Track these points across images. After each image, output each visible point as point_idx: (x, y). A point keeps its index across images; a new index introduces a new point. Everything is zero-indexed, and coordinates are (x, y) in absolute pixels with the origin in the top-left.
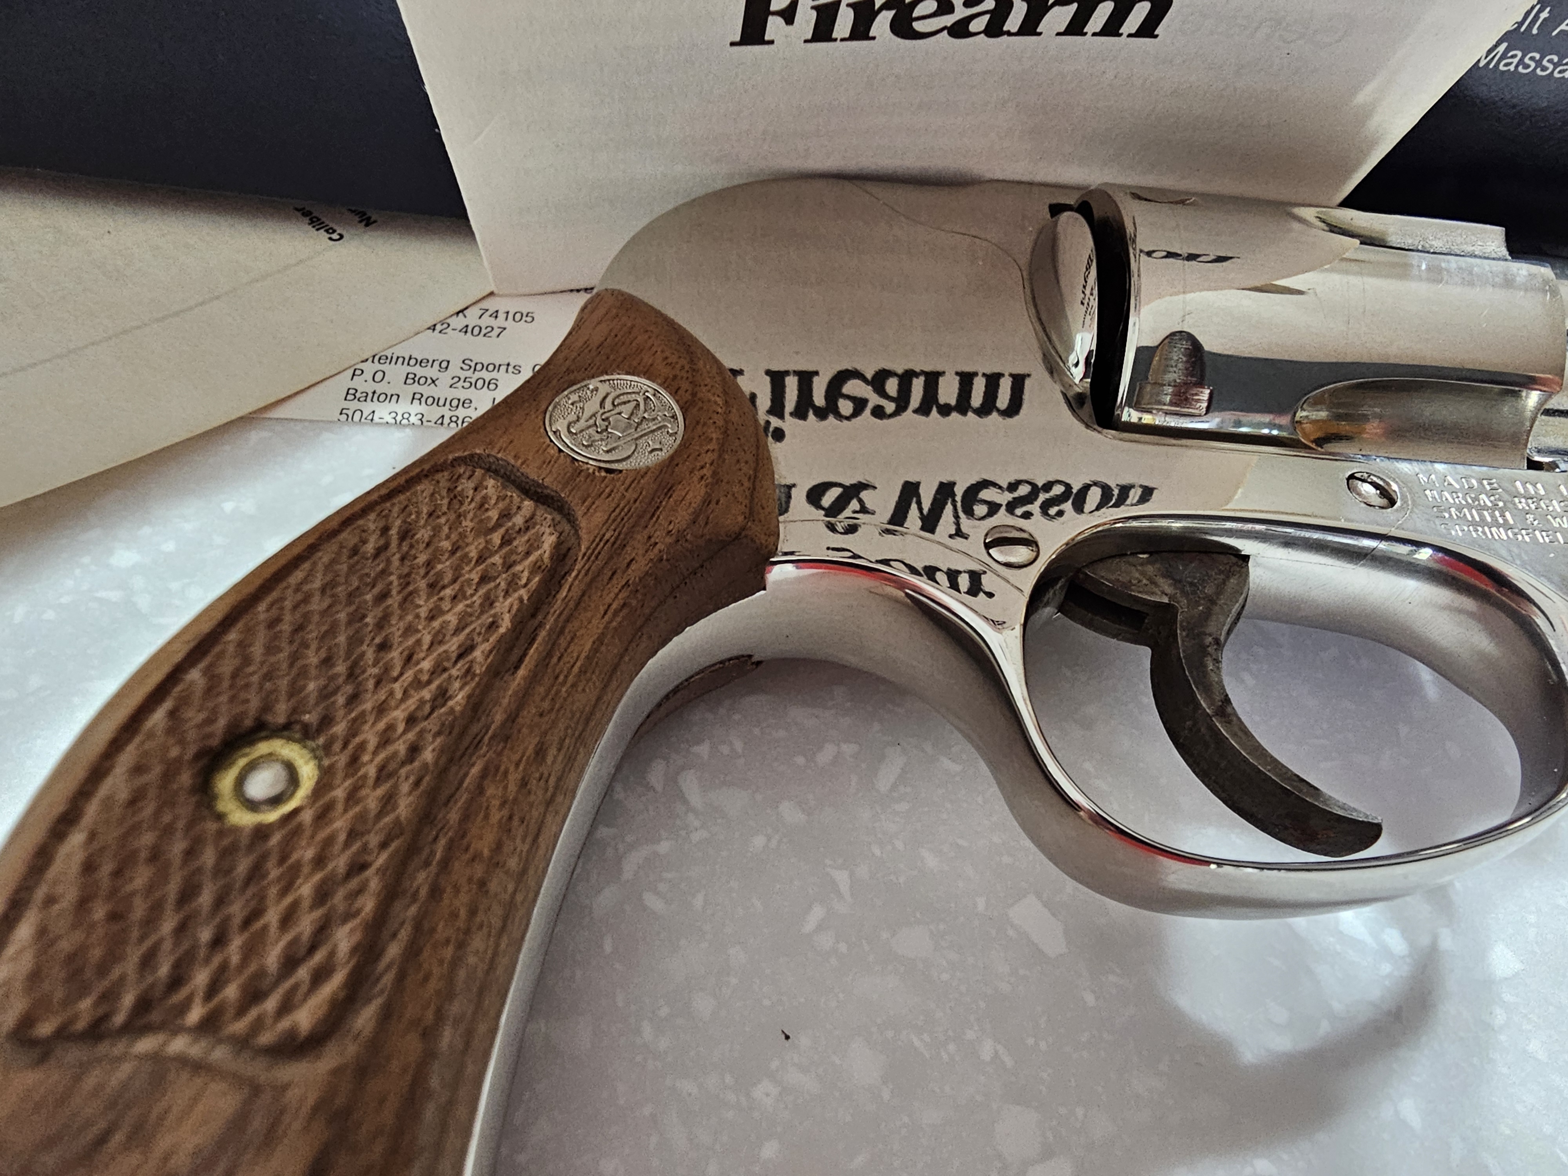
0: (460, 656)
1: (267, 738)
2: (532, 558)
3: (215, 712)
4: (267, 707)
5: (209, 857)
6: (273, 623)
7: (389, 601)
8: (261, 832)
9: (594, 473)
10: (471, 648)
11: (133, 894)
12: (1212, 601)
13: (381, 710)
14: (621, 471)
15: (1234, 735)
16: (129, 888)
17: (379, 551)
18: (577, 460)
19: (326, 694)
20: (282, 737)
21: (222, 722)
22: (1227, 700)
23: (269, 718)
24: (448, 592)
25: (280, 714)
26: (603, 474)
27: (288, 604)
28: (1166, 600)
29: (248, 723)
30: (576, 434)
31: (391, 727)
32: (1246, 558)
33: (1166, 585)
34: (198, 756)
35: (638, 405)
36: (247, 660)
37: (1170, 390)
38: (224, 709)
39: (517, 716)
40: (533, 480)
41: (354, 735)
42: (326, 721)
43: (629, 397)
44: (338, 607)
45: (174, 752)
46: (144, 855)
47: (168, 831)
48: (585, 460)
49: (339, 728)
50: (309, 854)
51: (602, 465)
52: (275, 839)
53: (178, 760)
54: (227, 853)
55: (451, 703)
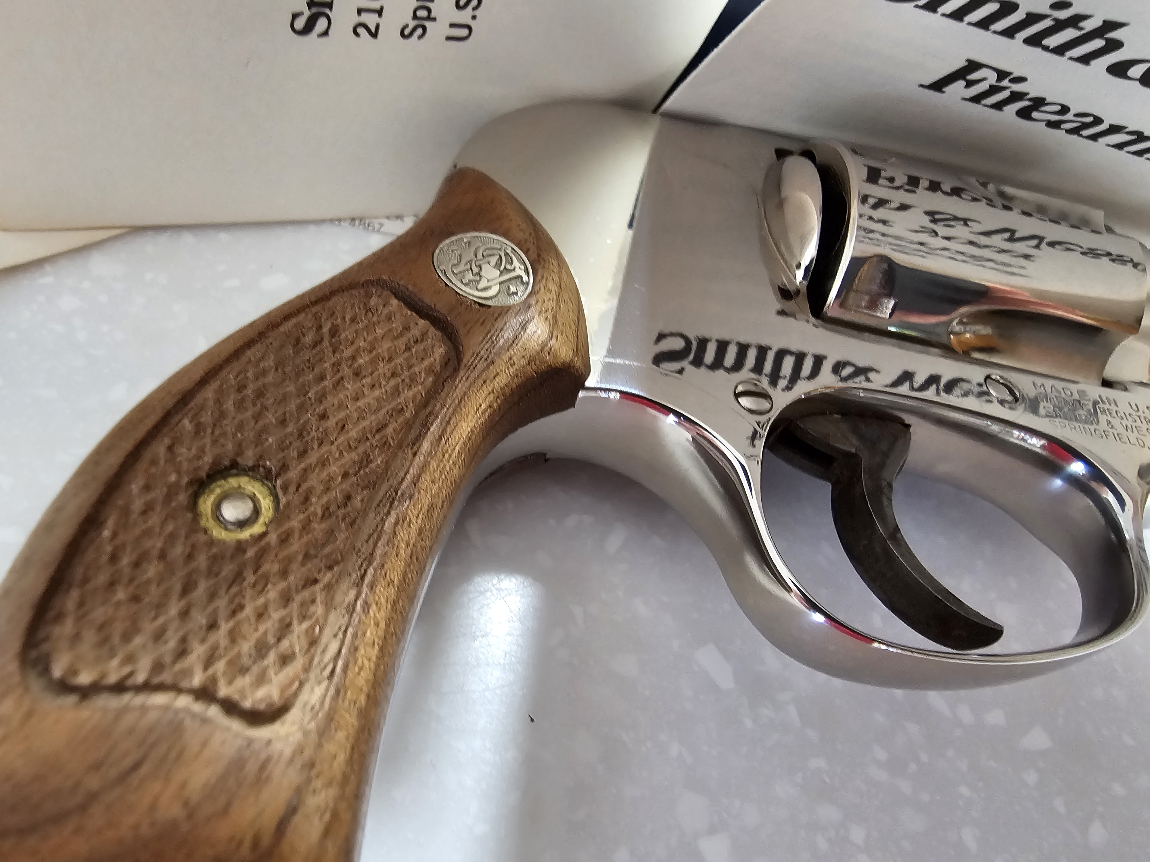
0: (378, 431)
1: (237, 475)
2: (426, 363)
3: (202, 450)
4: (239, 452)
5: (202, 561)
6: (241, 388)
7: (326, 383)
8: (240, 547)
9: (471, 305)
10: (385, 426)
11: (149, 582)
12: (886, 455)
13: (324, 463)
14: (490, 306)
15: (902, 555)
16: (145, 577)
17: (316, 343)
18: (459, 294)
19: (282, 447)
20: (248, 475)
21: (208, 459)
22: (897, 529)
23: (239, 460)
24: (367, 380)
25: (248, 458)
26: (477, 306)
27: (250, 375)
28: (853, 450)
29: (227, 462)
30: (456, 274)
31: (331, 479)
32: (908, 426)
33: (854, 440)
34: (191, 483)
35: (501, 257)
36: (222, 415)
37: (867, 298)
38: (208, 449)
39: (418, 480)
40: (428, 305)
41: (305, 481)
42: (284, 467)
43: (495, 252)
44: (287, 382)
45: (173, 478)
46: (155, 553)
47: (172, 538)
48: (464, 294)
49: (293, 474)
50: (276, 567)
51: (475, 299)
52: (250, 553)
53: (177, 484)
54: (216, 560)
55: (373, 466)
